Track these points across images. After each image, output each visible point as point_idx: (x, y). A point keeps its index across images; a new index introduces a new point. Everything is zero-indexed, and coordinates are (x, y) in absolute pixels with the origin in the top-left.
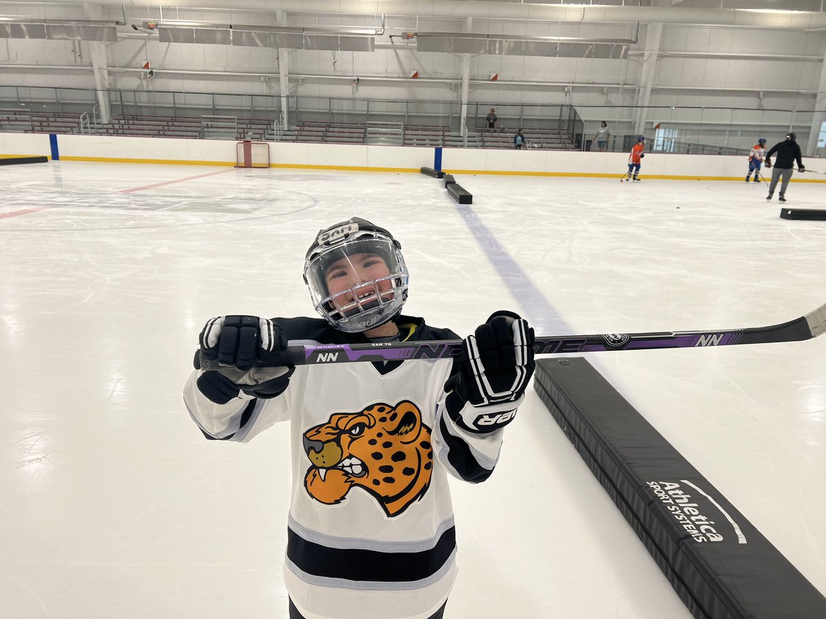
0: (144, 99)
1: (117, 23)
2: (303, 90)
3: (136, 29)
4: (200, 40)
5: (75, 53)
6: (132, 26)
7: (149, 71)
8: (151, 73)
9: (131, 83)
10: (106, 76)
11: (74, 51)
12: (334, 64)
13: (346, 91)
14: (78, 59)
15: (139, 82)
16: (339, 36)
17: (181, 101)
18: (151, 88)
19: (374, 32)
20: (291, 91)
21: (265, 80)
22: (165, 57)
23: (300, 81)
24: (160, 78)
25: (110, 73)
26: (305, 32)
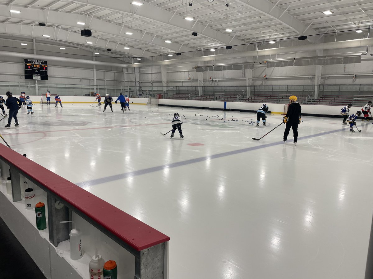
0: (262, 89)
1: (254, 62)
2: (328, 82)
3: (261, 64)
4: (286, 65)
5: (243, 74)
6: (259, 63)
7: (265, 78)
8: (266, 79)
9: (259, 83)
10: (251, 81)
11: (243, 73)
12: (344, 70)
13: (349, 81)
14: (244, 75)
15: (261, 82)
16: (343, 57)
17: (276, 89)
18: (265, 85)
19: (361, 54)
20: (322, 82)
21: (310, 79)
22: (272, 73)
23: (326, 78)
24: (269, 80)
25: (252, 80)
26: (326, 57)
